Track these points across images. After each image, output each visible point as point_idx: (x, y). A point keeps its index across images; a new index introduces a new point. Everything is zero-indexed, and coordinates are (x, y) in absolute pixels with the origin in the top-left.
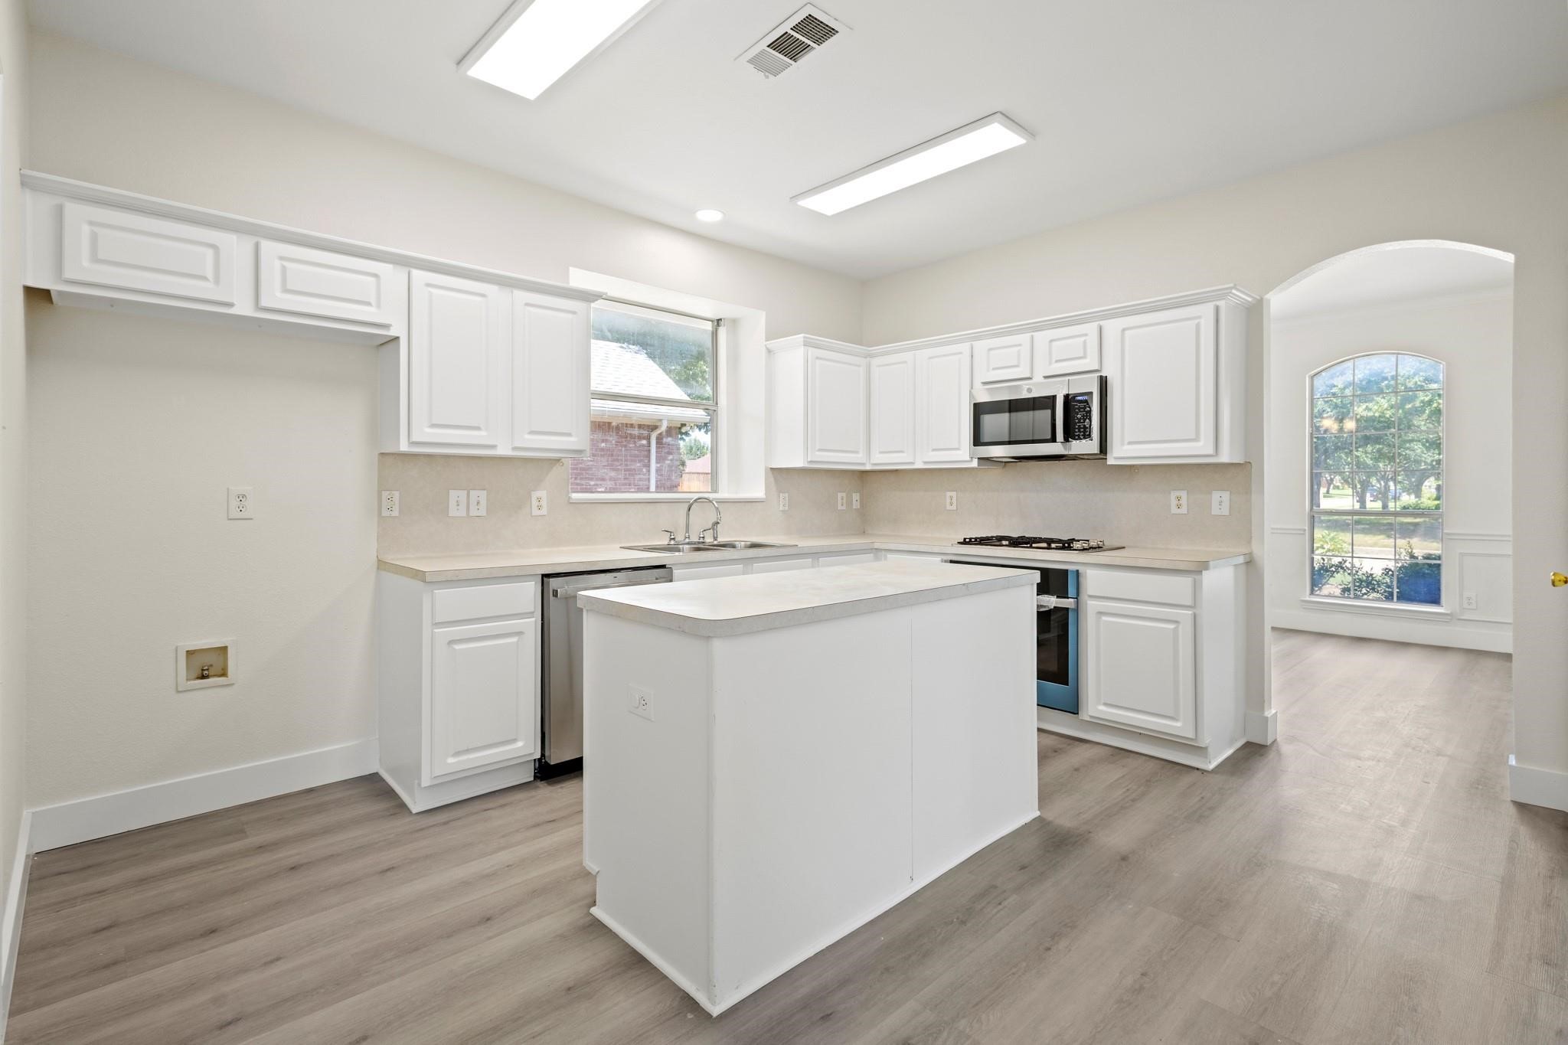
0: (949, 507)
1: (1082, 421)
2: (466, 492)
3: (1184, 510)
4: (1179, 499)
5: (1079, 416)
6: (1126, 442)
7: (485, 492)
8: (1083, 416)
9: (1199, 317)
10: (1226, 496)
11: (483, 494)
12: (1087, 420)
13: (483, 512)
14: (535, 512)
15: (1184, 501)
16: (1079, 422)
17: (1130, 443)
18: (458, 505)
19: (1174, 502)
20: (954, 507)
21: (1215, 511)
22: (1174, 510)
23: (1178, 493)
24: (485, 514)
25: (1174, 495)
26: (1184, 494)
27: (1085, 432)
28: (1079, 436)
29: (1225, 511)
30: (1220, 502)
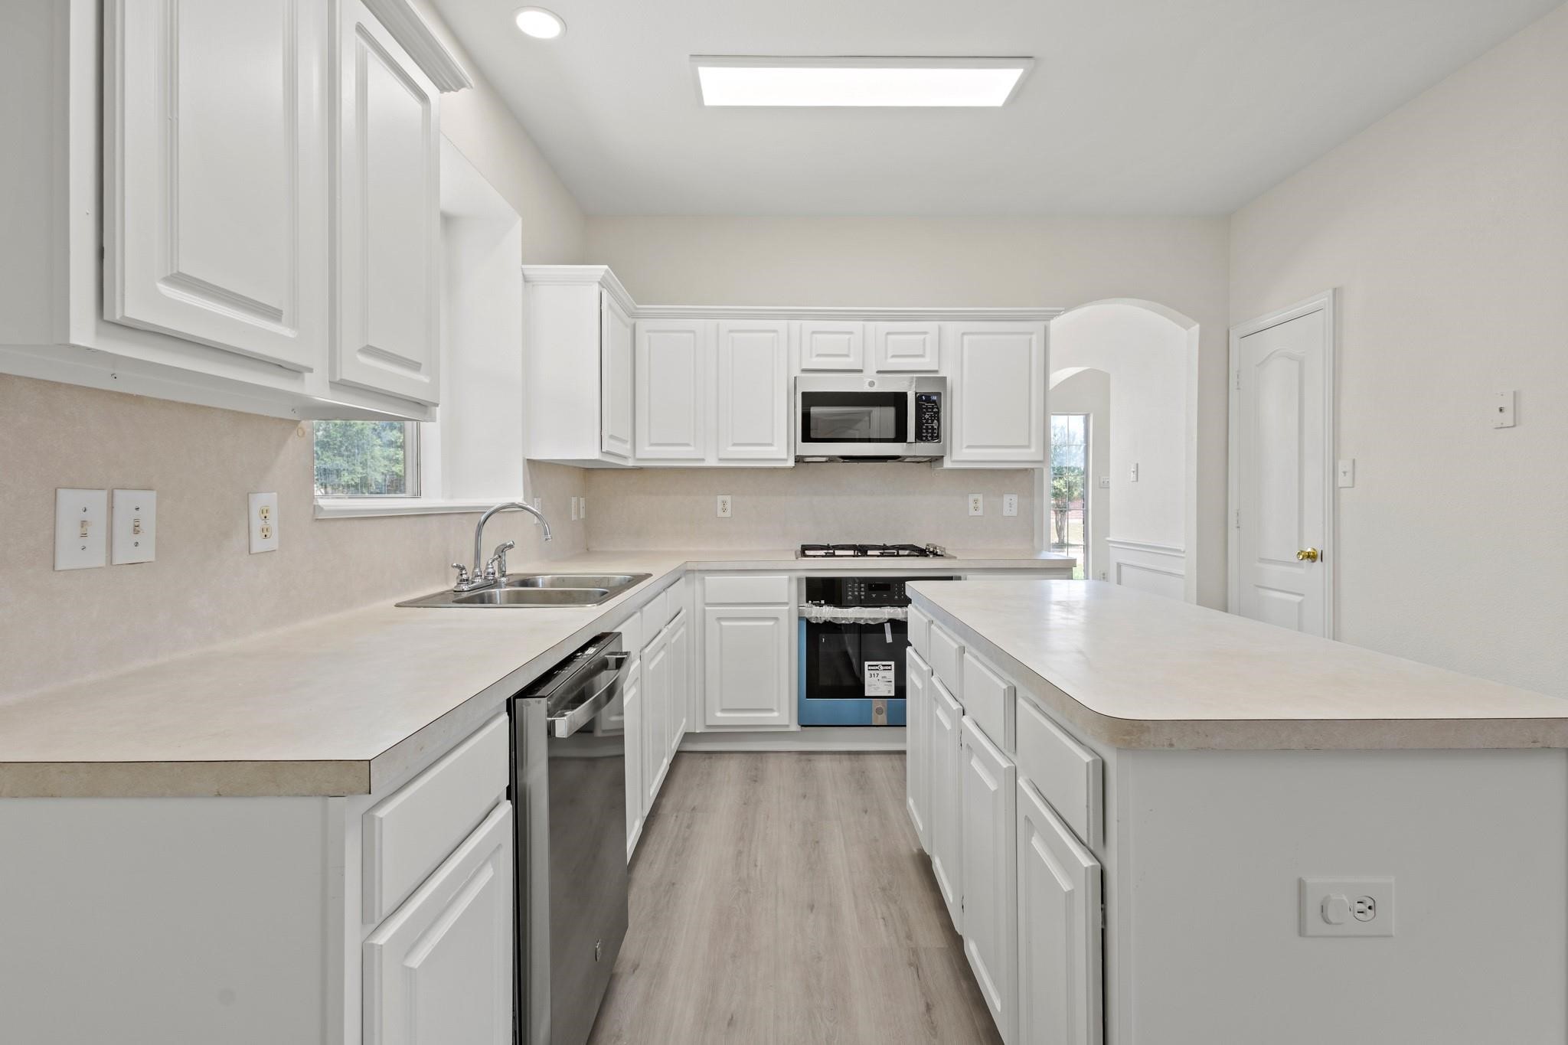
0: (720, 514)
1: (930, 421)
2: (103, 495)
3: (980, 512)
4: (976, 501)
5: (927, 416)
6: (965, 446)
7: (153, 494)
8: (931, 416)
9: (1031, 333)
10: (1015, 498)
11: (147, 500)
12: (936, 421)
13: (146, 553)
14: (259, 544)
15: (980, 504)
16: (927, 423)
17: (969, 447)
18: (84, 535)
19: (972, 505)
20: (728, 514)
21: (1006, 512)
22: (972, 512)
23: (976, 496)
24: (153, 559)
25: (971, 498)
26: (980, 497)
27: (932, 433)
28: (926, 437)
29: (1014, 513)
30: (1010, 504)
